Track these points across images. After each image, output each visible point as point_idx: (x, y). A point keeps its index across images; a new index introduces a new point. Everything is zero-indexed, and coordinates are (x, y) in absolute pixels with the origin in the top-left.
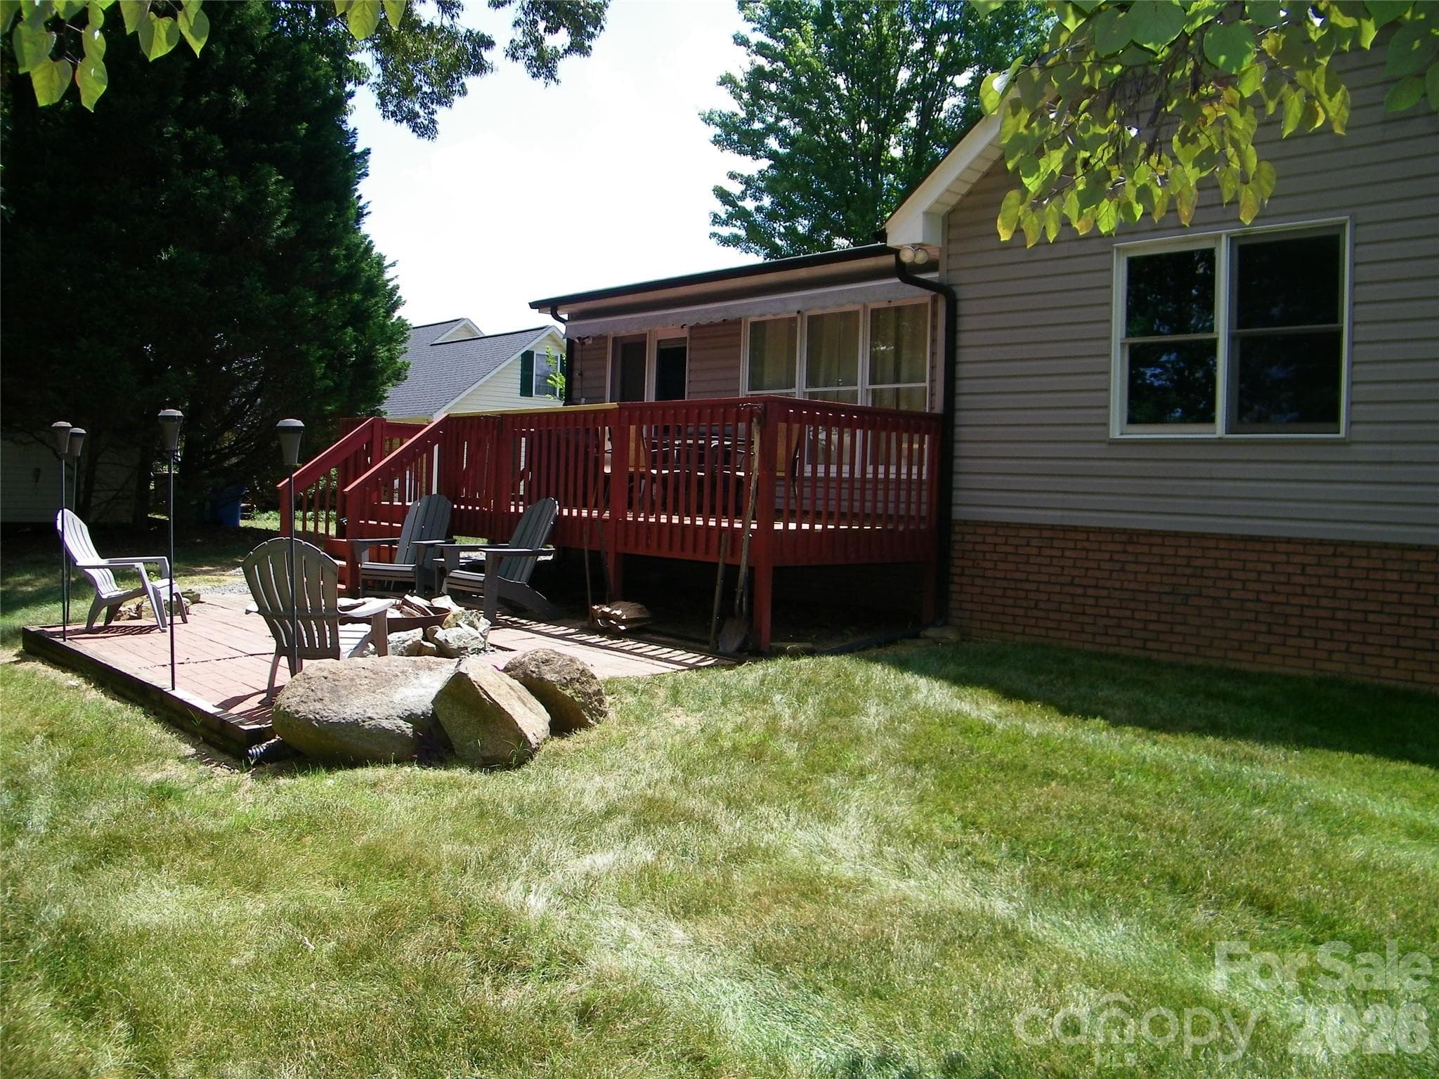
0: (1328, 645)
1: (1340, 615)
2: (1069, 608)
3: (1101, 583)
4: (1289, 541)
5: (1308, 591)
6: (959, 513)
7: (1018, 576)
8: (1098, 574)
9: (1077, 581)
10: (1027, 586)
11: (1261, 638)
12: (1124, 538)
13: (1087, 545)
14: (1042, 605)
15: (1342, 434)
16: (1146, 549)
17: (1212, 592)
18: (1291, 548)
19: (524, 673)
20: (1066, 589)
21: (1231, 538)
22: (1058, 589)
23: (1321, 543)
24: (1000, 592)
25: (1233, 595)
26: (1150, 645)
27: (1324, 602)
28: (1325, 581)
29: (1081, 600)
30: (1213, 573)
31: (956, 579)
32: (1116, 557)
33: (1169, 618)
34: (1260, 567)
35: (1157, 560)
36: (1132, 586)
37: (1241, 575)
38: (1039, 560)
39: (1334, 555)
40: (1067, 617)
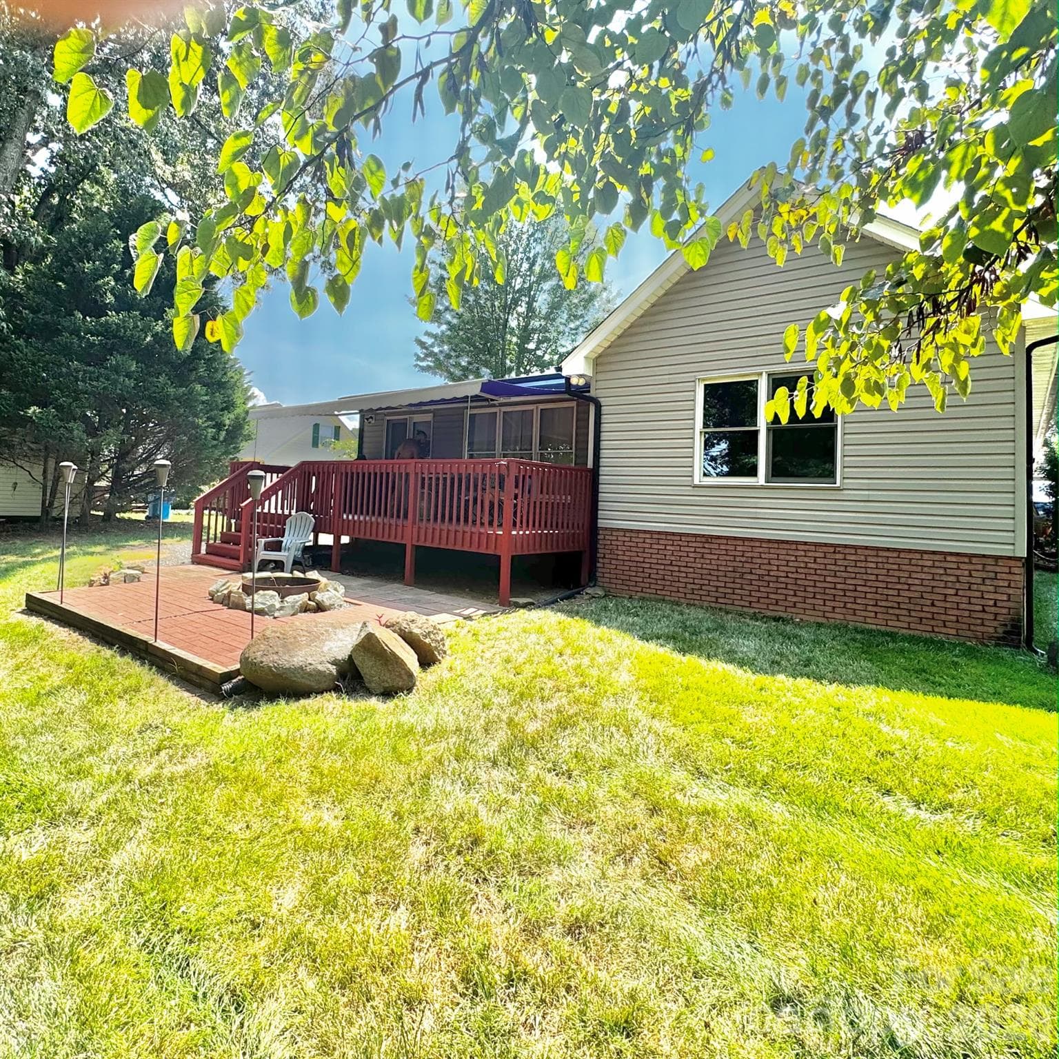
0: (833, 604)
1: (839, 586)
2: (670, 578)
3: (689, 565)
4: (805, 543)
5: (818, 572)
6: (601, 523)
7: (637, 559)
8: (687, 559)
9: (674, 563)
10: (644, 565)
11: (789, 598)
12: (703, 540)
13: (680, 543)
14: (652, 576)
15: (838, 484)
16: (716, 546)
17: (758, 572)
18: (806, 548)
19: (400, 629)
20: (667, 568)
21: (769, 541)
22: (662, 567)
23: (826, 545)
24: (627, 568)
25: (772, 573)
26: (720, 600)
27: (828, 579)
28: (829, 567)
29: (677, 574)
30: (759, 561)
31: (601, 560)
32: (698, 550)
33: (732, 585)
34: (788, 558)
35: (724, 552)
36: (708, 567)
37: (776, 563)
38: (651, 551)
39: (834, 552)
40: (668, 583)
